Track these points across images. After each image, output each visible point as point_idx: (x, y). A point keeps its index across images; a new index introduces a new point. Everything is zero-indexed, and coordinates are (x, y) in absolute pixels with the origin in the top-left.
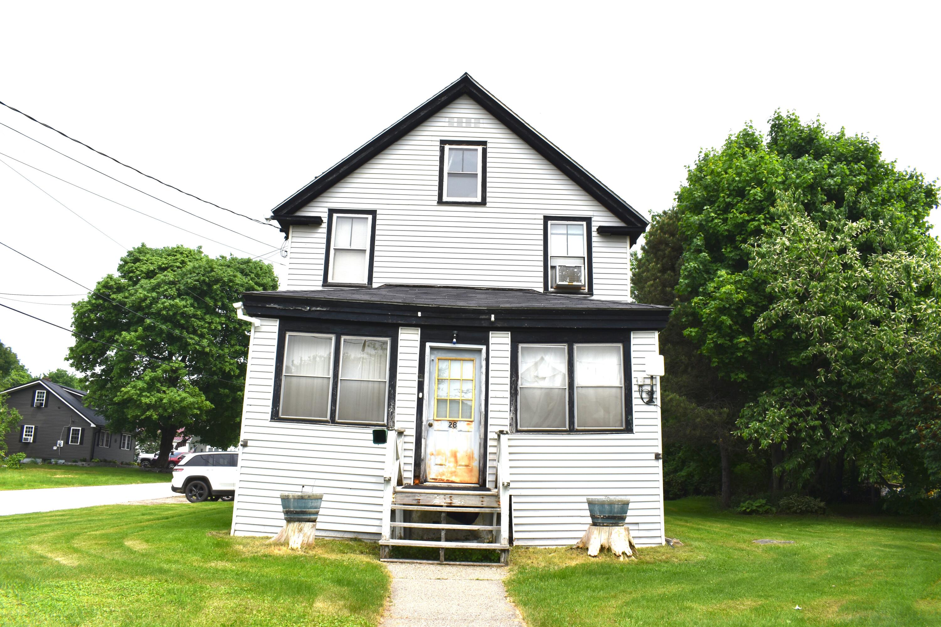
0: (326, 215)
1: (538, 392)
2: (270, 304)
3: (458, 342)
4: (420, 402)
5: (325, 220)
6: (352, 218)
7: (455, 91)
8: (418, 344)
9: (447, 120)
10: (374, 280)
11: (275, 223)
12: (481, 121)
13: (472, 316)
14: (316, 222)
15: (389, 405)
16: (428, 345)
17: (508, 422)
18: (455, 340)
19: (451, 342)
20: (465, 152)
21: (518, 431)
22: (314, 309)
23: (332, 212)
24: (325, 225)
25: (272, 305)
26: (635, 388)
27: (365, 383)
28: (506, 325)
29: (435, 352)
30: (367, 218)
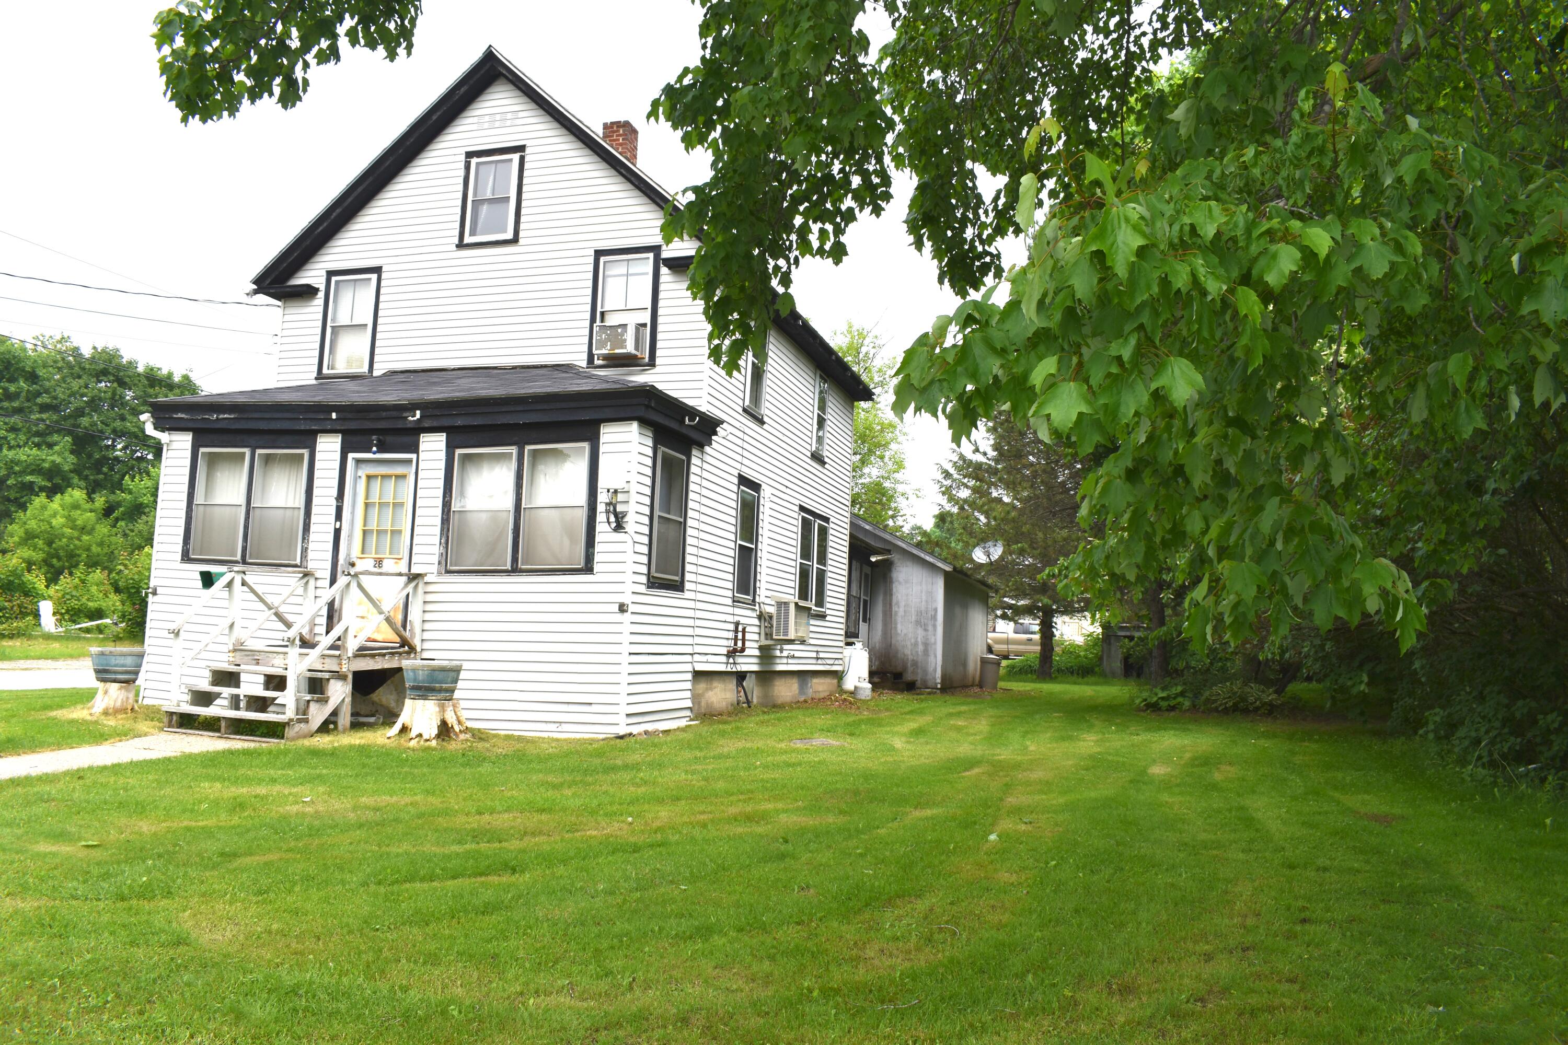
0: (323, 280)
1: (484, 516)
2: (177, 413)
3: (379, 451)
4: (337, 532)
5: (322, 287)
6: (355, 280)
7: (478, 76)
8: (338, 456)
9: (475, 120)
10: (376, 366)
11: (262, 298)
12: (521, 114)
13: (394, 414)
14: (309, 292)
15: (304, 539)
16: (351, 456)
17: (435, 559)
18: (374, 449)
19: (369, 451)
20: (499, 165)
21: (448, 572)
22: (221, 416)
23: (330, 274)
24: (321, 295)
25: (180, 415)
26: (601, 508)
27: (282, 511)
28: (435, 424)
29: (363, 466)
30: (370, 279)
